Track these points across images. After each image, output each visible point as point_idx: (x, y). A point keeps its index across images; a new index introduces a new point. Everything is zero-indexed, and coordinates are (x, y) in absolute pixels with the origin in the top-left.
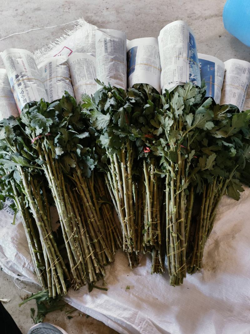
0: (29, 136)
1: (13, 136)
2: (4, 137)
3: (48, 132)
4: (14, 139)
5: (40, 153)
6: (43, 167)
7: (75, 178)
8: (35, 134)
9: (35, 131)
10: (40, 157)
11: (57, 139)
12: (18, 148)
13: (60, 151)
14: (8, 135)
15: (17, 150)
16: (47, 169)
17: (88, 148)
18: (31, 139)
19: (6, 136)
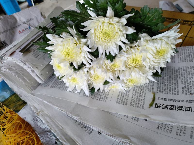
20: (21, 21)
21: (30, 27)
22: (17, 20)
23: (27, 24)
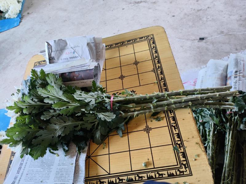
0: (227, 109)
6: (227, 131)
10: (228, 124)
13: (244, 127)
20: (70, 45)
21: (74, 52)
22: (67, 44)
23: (73, 49)
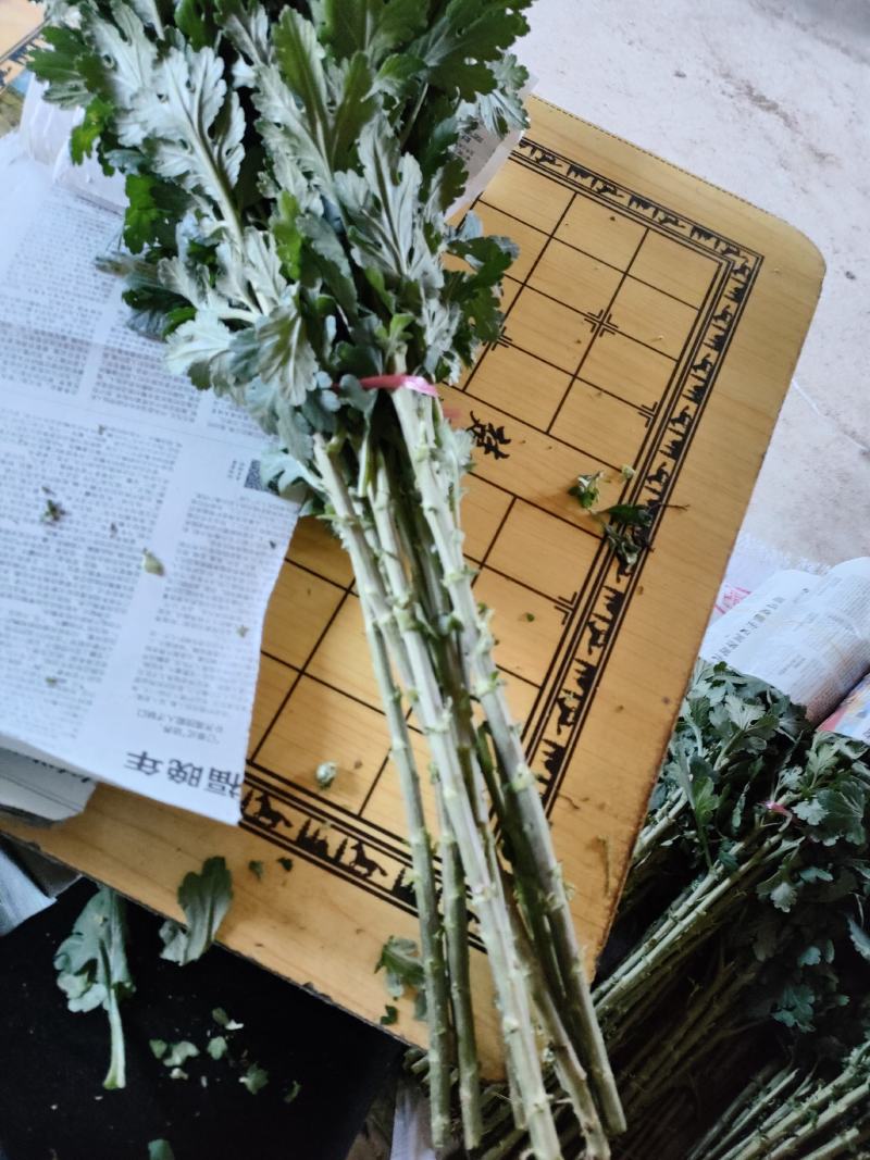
0: (778, 788)
1: (757, 745)
2: (742, 727)
3: (821, 842)
4: (750, 751)
5: (749, 839)
6: (717, 868)
7: (724, 971)
8: (795, 803)
9: (802, 800)
10: (738, 847)
11: (817, 878)
12: (730, 769)
13: (786, 898)
14: (754, 733)
15: (724, 770)
16: (715, 884)
17: (836, 980)
18: (773, 797)
19: (748, 729)
